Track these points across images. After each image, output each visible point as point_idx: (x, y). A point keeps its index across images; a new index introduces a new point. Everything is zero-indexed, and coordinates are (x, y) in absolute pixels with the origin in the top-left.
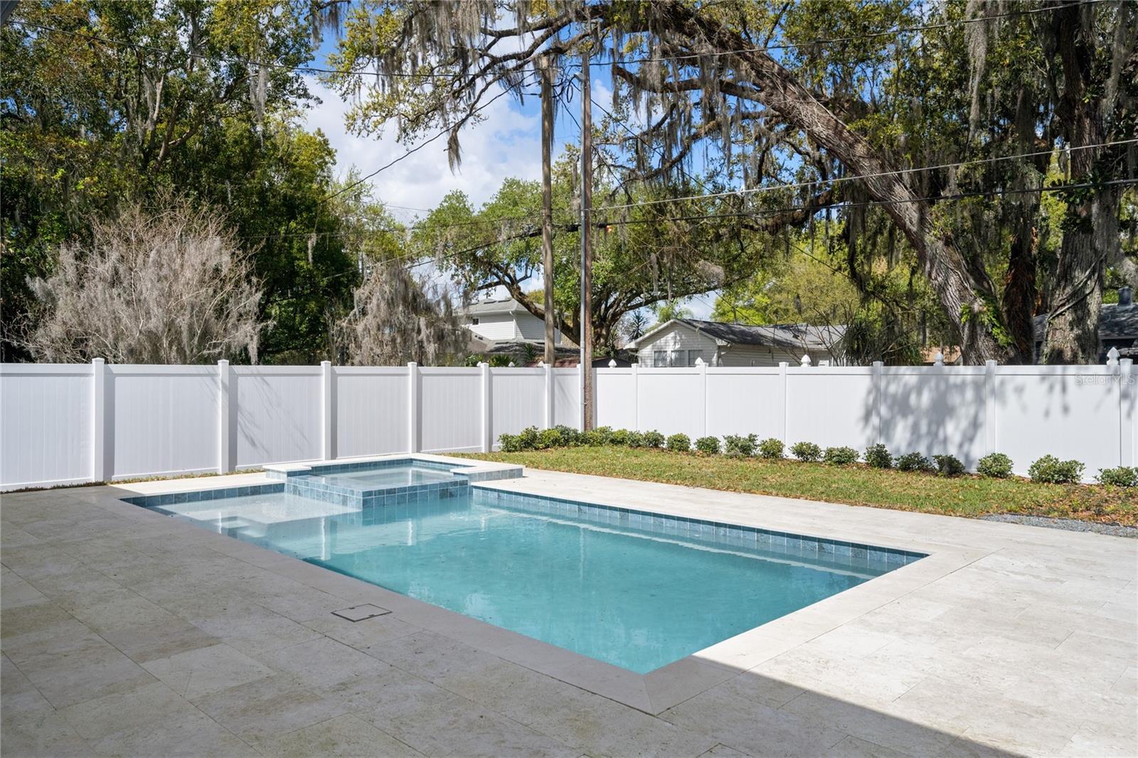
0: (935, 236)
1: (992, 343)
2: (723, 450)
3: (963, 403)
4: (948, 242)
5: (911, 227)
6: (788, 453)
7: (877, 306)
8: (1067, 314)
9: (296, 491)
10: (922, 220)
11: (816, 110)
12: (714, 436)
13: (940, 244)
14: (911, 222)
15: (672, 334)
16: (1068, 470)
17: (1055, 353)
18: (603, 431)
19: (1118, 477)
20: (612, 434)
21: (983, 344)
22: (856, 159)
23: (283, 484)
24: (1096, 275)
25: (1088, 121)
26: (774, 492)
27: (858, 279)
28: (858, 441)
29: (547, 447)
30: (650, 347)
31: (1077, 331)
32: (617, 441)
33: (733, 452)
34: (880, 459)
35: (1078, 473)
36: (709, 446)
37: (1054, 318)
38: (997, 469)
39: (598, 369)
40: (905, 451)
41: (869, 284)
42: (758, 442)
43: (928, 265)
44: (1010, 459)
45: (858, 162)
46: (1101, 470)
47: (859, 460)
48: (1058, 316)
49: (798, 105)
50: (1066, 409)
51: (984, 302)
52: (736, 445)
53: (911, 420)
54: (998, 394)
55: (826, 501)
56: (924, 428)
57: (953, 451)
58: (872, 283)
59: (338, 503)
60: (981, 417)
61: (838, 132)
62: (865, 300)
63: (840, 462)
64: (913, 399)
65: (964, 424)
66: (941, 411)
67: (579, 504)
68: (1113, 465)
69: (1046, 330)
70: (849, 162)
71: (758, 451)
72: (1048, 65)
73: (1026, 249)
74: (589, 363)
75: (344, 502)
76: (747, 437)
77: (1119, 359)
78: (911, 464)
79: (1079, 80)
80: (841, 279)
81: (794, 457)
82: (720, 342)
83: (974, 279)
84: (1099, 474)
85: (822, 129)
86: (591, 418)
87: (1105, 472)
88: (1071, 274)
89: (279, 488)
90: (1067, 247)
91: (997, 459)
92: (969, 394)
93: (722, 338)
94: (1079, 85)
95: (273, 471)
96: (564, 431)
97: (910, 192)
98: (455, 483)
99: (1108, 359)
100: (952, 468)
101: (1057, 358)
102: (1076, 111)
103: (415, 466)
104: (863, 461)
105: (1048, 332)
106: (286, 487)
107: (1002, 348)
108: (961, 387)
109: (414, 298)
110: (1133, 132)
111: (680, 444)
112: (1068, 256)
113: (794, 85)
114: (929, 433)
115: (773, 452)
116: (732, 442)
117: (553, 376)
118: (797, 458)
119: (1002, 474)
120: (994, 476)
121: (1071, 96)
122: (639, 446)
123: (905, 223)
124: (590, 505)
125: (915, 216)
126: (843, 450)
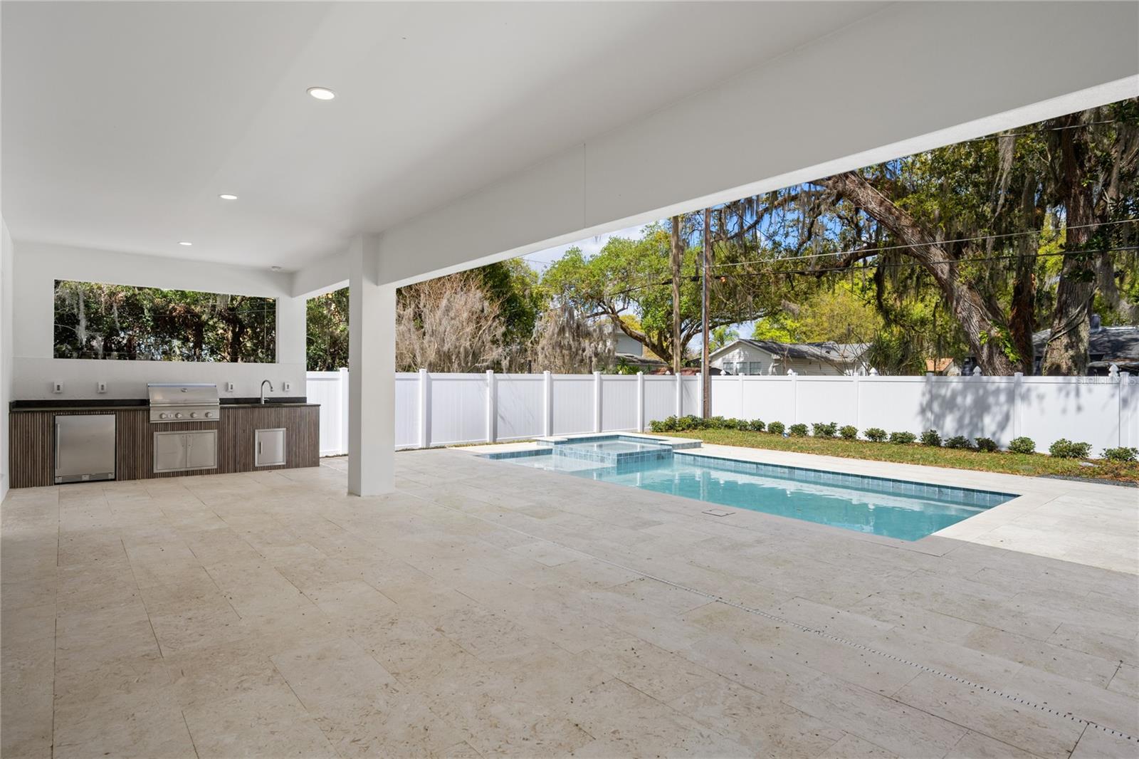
0: (961, 282)
1: (1004, 359)
2: (811, 433)
3: (997, 404)
4: (971, 288)
5: (942, 276)
6: (861, 436)
7: (896, 329)
8: (1062, 338)
9: (562, 453)
10: (952, 271)
11: (870, 193)
12: (803, 423)
13: (965, 287)
14: (942, 272)
15: (737, 351)
16: (1080, 449)
17: (1054, 367)
18: (718, 419)
19: (1119, 454)
20: (726, 421)
21: (997, 361)
22: (900, 227)
23: (552, 450)
24: (1086, 310)
25: (1082, 197)
26: (883, 459)
27: (882, 309)
28: (917, 429)
29: (683, 429)
30: (720, 359)
31: (1071, 352)
32: (730, 426)
33: (820, 435)
34: (932, 440)
35: (1087, 451)
36: (799, 430)
37: (1052, 341)
38: (1023, 448)
39: (713, 376)
40: (952, 435)
41: (891, 314)
42: (838, 428)
43: (955, 303)
44: (1033, 441)
45: (902, 229)
46: (1104, 450)
47: (916, 441)
48: (1055, 339)
49: (857, 189)
50: (1079, 409)
51: (998, 329)
52: (822, 430)
53: (957, 414)
54: (1025, 397)
55: (922, 465)
56: (967, 421)
57: (988, 436)
58: (893, 313)
59: (597, 461)
60: (1011, 412)
61: (889, 210)
62: (888, 324)
63: (902, 442)
64: (959, 400)
65: (999, 418)
66: (981, 407)
67: (757, 464)
68: (1114, 446)
69: (1045, 350)
70: (895, 229)
71: (838, 434)
72: (1049, 156)
73: (1026, 291)
74: (707, 372)
75: (602, 460)
76: (829, 424)
77: (1118, 372)
78: (957, 444)
79: (1076, 169)
80: (870, 310)
81: (866, 439)
82: (775, 357)
83: (992, 314)
84: (1104, 452)
85: (875, 206)
86: (708, 410)
87: (1109, 450)
88: (1066, 309)
89: (549, 452)
90: (1063, 289)
91: (1023, 441)
92: (1003, 398)
93: (777, 354)
94: (1075, 171)
95: (542, 441)
96: (694, 419)
97: (942, 251)
98: (665, 450)
99: (1110, 372)
100: (988, 446)
101: (1055, 371)
102: (1073, 191)
103: (621, 440)
104: (920, 442)
105: (1047, 352)
106: (553, 451)
107: (1012, 363)
108: (997, 392)
109: (578, 327)
110: (1128, 210)
111: (776, 429)
112: (1065, 295)
113: (854, 176)
114: (971, 423)
115: (849, 434)
116: (818, 428)
117: (682, 381)
118: (868, 439)
119: (1028, 451)
120: (1022, 452)
121: (1068, 179)
122: (747, 430)
123: (937, 273)
124: (765, 465)
125: (946, 268)
126: (904, 434)
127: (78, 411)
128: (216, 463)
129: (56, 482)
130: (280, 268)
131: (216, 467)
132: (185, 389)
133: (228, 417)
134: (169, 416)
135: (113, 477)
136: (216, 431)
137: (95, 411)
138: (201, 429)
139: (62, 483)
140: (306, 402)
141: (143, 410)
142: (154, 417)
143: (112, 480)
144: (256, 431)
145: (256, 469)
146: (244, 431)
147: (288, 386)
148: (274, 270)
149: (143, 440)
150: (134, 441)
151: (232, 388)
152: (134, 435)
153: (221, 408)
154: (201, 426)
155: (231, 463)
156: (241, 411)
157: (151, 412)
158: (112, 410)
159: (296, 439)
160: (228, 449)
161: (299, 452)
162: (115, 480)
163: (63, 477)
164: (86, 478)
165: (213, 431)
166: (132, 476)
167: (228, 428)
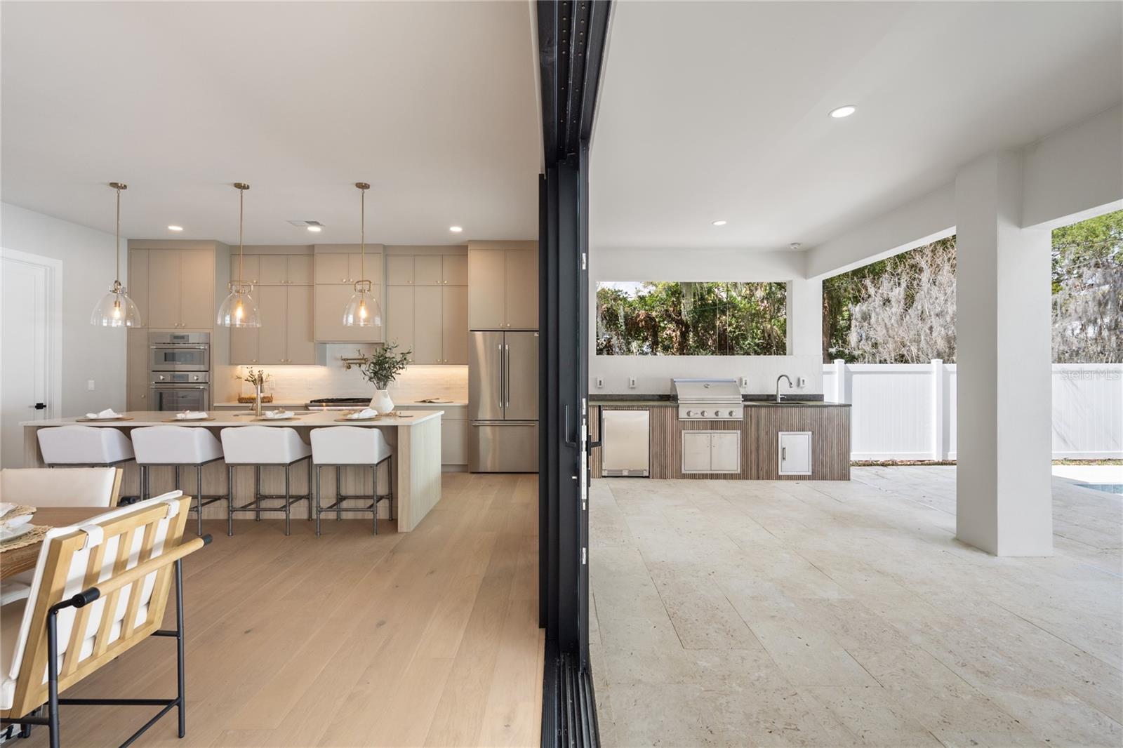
127: (620, 406)
128: (739, 467)
129: (603, 475)
130: (799, 244)
131: (739, 471)
132: (708, 385)
133: (751, 416)
134: (696, 414)
135: (648, 475)
136: (739, 432)
137: (633, 406)
138: (724, 429)
139: (607, 477)
140: (823, 400)
141: (672, 407)
142: (683, 414)
143: (646, 477)
144: (780, 434)
145: (779, 478)
146: (767, 433)
147: (803, 381)
148: (792, 247)
149: (672, 438)
150: (665, 438)
151: (746, 384)
152: (665, 433)
153: (746, 406)
154: (724, 425)
155: (754, 468)
156: (763, 411)
157: (680, 409)
158: (647, 406)
159: (823, 445)
160: (751, 453)
161: (826, 463)
162: (648, 477)
163: (608, 471)
164: (625, 473)
165: (735, 431)
166: (664, 476)
167: (751, 428)
